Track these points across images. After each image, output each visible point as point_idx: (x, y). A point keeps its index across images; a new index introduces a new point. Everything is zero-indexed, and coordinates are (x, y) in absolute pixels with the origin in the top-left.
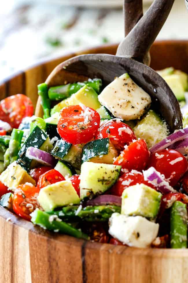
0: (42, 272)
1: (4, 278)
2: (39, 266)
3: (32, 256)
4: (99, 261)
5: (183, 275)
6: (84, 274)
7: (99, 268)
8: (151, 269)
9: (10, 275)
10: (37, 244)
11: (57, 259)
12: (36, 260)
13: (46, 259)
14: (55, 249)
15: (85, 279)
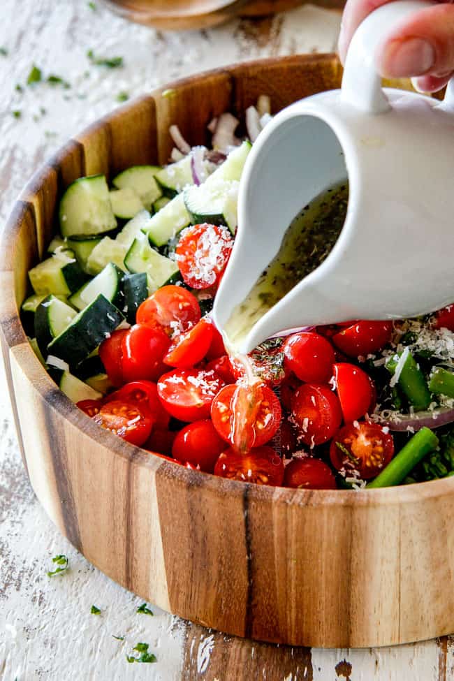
0: (179, 526)
1: (115, 525)
2: (173, 519)
3: (161, 506)
4: (271, 515)
5: (400, 525)
6: (247, 532)
7: (272, 525)
8: (352, 523)
9: (125, 523)
10: (170, 491)
11: (204, 511)
12: (168, 512)
13: (186, 511)
14: (200, 500)
15: (248, 538)
